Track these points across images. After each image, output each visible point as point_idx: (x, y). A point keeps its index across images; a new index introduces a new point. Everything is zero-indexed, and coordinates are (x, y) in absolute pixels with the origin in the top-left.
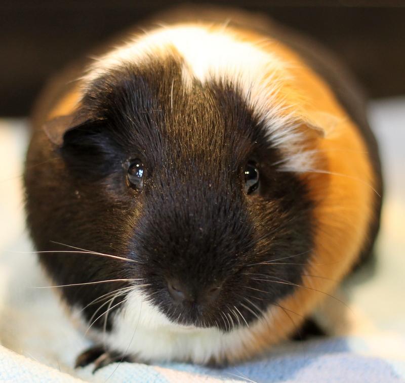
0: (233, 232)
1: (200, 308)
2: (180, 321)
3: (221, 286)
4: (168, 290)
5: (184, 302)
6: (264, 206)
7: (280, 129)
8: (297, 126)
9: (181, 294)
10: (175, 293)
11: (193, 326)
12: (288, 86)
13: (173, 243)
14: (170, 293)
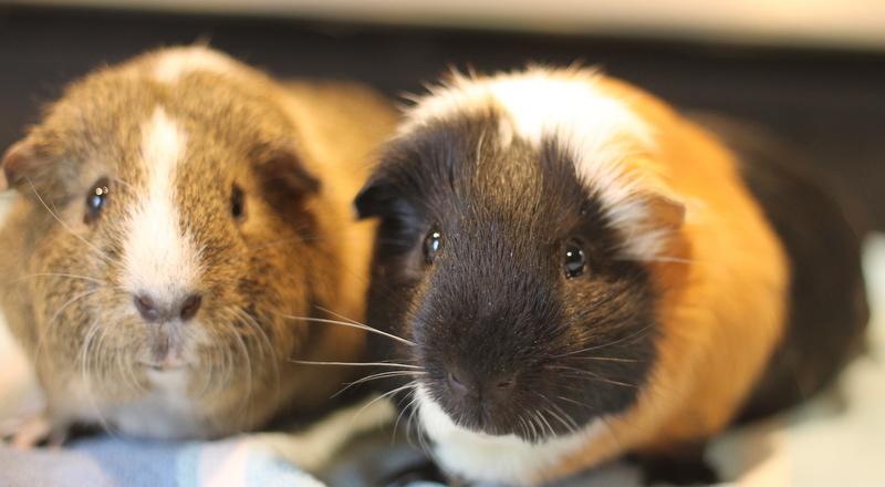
0: (533, 312)
1: (488, 406)
2: (463, 424)
3: (514, 379)
4: (448, 381)
5: (465, 397)
6: (589, 293)
7: (621, 202)
8: (646, 199)
9: (462, 387)
10: (456, 384)
11: (482, 433)
12: (647, 155)
13: (454, 319)
14: (449, 385)
